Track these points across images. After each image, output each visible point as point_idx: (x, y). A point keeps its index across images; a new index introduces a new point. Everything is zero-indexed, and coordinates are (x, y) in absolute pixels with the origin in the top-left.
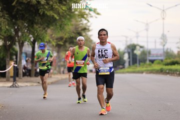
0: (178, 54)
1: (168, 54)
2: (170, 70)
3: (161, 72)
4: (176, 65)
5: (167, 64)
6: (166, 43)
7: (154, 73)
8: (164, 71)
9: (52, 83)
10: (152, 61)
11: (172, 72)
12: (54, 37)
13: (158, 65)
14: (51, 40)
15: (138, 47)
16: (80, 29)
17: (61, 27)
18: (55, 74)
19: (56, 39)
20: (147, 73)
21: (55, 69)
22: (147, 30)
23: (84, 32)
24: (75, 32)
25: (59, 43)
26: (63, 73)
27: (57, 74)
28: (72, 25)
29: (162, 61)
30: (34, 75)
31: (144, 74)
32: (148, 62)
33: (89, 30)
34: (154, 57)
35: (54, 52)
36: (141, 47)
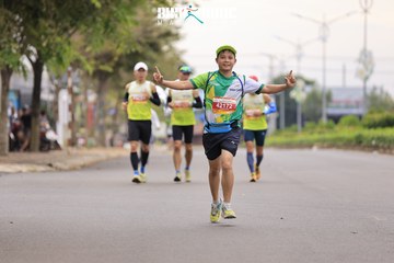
1: (375, 100)
2: (380, 139)
3: (358, 144)
5: (373, 126)
6: (372, 72)
7: (338, 147)
8: (364, 143)
9: (84, 167)
10: (336, 119)
11: (386, 146)
12: (90, 52)
13: (351, 129)
14: (83, 58)
15: (300, 84)
16: (155, 34)
17: (107, 26)
18: (91, 146)
19: (96, 58)
20: (322, 147)
21: (92, 135)
22: (324, 39)
23: (167, 43)
24: (143, 41)
25: (102, 68)
26: (112, 144)
27: (96, 146)
28: (136, 23)
29: (360, 117)
30: (37, 147)
31: (315, 149)
32: (324, 121)
33: (177, 37)
34: (338, 107)
35: (90, 91)
36: (308, 83)
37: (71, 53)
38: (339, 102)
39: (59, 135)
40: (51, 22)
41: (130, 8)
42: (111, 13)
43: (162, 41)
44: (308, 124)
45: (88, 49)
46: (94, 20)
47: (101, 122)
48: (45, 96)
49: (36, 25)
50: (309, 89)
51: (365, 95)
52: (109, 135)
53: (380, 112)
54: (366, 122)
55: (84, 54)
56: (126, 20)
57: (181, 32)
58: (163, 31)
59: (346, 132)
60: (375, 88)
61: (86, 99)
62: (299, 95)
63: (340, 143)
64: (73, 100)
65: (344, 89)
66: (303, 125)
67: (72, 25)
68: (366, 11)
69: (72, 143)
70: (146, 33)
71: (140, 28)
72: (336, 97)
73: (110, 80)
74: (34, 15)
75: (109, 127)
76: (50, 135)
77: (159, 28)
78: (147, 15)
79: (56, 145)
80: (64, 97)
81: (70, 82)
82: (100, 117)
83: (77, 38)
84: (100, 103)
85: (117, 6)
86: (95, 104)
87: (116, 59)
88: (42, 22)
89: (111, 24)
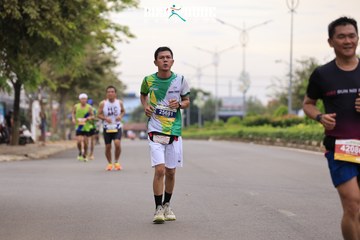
0: (269, 106)
1: (252, 106)
2: (255, 134)
3: (240, 137)
5: (250, 124)
6: (248, 86)
7: (227, 139)
8: (244, 136)
9: (50, 157)
10: (225, 119)
11: (259, 138)
12: (54, 75)
13: (235, 126)
14: (49, 80)
15: (200, 95)
16: (99, 62)
17: (65, 58)
18: (56, 140)
19: (58, 79)
20: (215, 139)
21: (55, 132)
22: (216, 64)
23: (107, 67)
24: (91, 67)
25: (63, 86)
27: (59, 140)
28: (86, 55)
29: (241, 117)
30: (17, 141)
31: (211, 141)
32: (217, 120)
33: (115, 64)
34: (227, 111)
35: (54, 102)
36: (206, 94)
37: (41, 78)
38: (227, 107)
39: (33, 133)
40: (26, 56)
41: (81, 46)
42: (68, 49)
43: (104, 67)
44: (206, 123)
45: (52, 73)
46: (57, 54)
47: (62, 122)
48: (23, 105)
49: (16, 58)
50: (206, 98)
51: (245, 102)
52: (68, 132)
53: (255, 115)
54: (244, 122)
55: (50, 77)
56: (78, 54)
57: (118, 61)
58: (104, 60)
59: (232, 129)
60: (251, 98)
61: (51, 107)
62: (199, 102)
63: (228, 137)
64: (42, 109)
65: (230, 98)
66: (202, 124)
67: (41, 58)
69: (42, 138)
70: (93, 61)
71: (89, 58)
72: (225, 103)
73: (68, 94)
74: (14, 52)
75: (68, 126)
76: (26, 133)
77: (102, 58)
78: (94, 49)
79: (31, 140)
80: (36, 106)
81: (40, 97)
82: (61, 119)
83: (45, 66)
84: (61, 110)
85: (72, 44)
86: (58, 110)
87: (72, 80)
88: (20, 56)
89: (68, 57)
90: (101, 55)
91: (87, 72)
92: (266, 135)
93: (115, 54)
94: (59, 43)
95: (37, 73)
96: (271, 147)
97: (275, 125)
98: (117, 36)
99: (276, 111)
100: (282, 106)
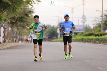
0: (94, 28)
1: (87, 29)
2: (88, 39)
3: (82, 40)
4: (92, 36)
5: (86, 35)
6: (85, 21)
7: (77, 41)
8: (84, 40)
9: (7, 48)
10: (76, 34)
11: (89, 41)
12: (9, 17)
13: (80, 36)
14: (7, 19)
16: (27, 12)
17: (13, 10)
18: (10, 42)
19: (11, 19)
21: (10, 39)
22: (73, 12)
23: (30, 14)
24: (24, 14)
25: (12, 21)
26: (16, 42)
27: (11, 42)
28: (22, 9)
32: (73, 34)
34: (77, 30)
35: (9, 27)
37: (4, 17)
41: (19, 5)
42: (14, 6)
43: (29, 14)
45: (8, 16)
46: (10, 8)
47: (13, 35)
51: (84, 27)
52: (15, 39)
53: (88, 32)
54: (84, 34)
55: (7, 17)
56: (18, 8)
57: (34, 11)
58: (29, 11)
60: (87, 25)
61: (8, 30)
63: (77, 40)
64: (4, 30)
65: (78, 26)
67: (4, 10)
68: (84, 5)
71: (23, 10)
72: (76, 28)
73: (15, 24)
75: (15, 37)
77: (28, 10)
78: (25, 7)
80: (2, 29)
81: (3, 25)
82: (12, 34)
83: (5, 13)
84: (12, 31)
85: (16, 4)
86: (11, 31)
87: (16, 19)
89: (14, 9)
90: (28, 9)
91: (22, 15)
92: (92, 39)
93: (33, 8)
94: (11, 4)
95: (2, 16)
96: (94, 44)
97: (96, 36)
98: (34, 1)
99: (96, 30)
100: (99, 28)
